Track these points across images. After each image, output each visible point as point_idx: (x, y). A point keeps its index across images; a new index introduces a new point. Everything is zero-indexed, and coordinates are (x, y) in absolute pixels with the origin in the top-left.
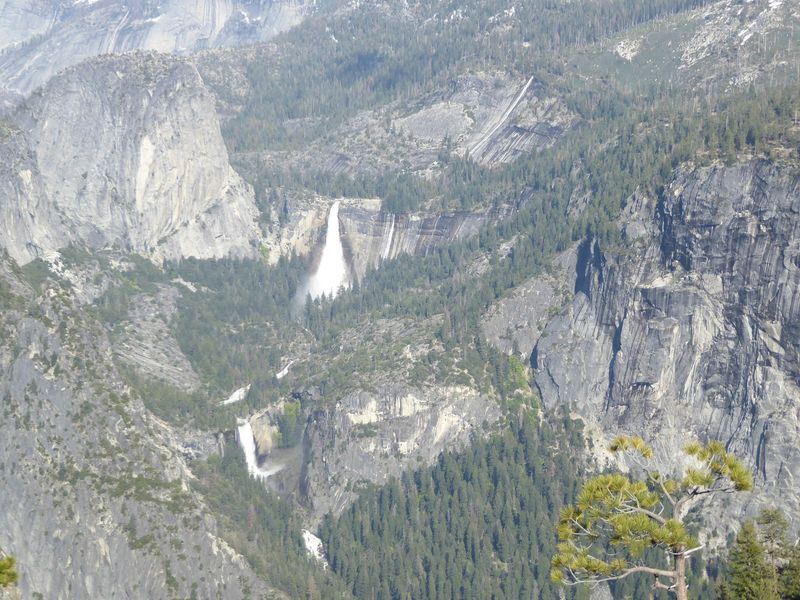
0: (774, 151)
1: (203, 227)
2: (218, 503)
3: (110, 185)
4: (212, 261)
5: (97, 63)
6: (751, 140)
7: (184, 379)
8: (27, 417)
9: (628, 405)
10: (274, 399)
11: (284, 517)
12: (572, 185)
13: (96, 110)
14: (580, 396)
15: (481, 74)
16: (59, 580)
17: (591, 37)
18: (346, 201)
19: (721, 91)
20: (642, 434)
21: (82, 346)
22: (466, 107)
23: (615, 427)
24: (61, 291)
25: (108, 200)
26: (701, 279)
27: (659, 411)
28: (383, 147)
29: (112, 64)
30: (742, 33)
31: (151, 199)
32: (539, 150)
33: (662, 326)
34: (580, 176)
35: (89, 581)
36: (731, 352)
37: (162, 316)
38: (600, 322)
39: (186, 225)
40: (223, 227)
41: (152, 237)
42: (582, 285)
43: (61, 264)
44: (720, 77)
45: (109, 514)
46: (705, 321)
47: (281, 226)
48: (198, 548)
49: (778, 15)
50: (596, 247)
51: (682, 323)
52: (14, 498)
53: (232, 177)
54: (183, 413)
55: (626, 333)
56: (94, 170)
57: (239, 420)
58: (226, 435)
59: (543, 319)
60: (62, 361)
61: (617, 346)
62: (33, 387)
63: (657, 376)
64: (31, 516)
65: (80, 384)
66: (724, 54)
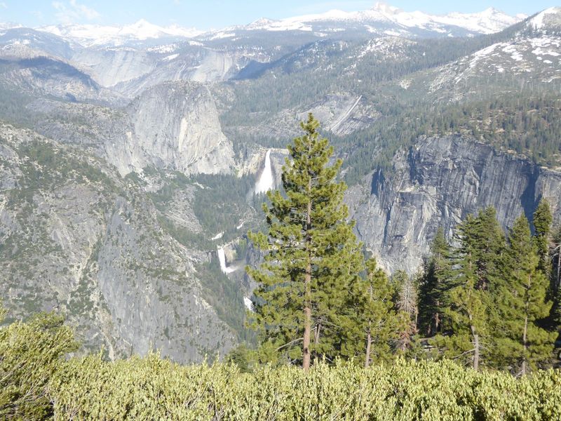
0: (461, 131)
1: (209, 160)
2: (206, 283)
3: (167, 140)
4: (212, 175)
5: (164, 85)
6: (452, 126)
7: (195, 227)
8: (117, 241)
9: (392, 245)
10: (235, 238)
11: (236, 291)
12: (375, 144)
13: (163, 106)
14: (371, 240)
15: (338, 94)
16: (128, 313)
17: (390, 78)
18: (274, 150)
19: (445, 104)
20: (398, 258)
21: (142, 210)
22: (331, 108)
23: (386, 255)
24: (134, 185)
25: (166, 146)
26: (427, 188)
27: (406, 248)
28: (292, 126)
29: (170, 85)
30: (456, 78)
31: (185, 146)
32: (362, 129)
33: (409, 210)
34: (379, 141)
35: (141, 314)
36: (439, 223)
37: (187, 199)
38: (382, 207)
39: (201, 158)
40: (218, 160)
41: (185, 163)
42: (374, 190)
43: (143, 175)
44: (445, 98)
45: (151, 285)
46: (428, 208)
47: (244, 161)
48: (189, 302)
49: (473, 70)
50: (381, 173)
51: (417, 209)
52: (110, 276)
53: (223, 138)
54: (193, 243)
55: (393, 212)
56: (160, 133)
57: (218, 247)
58: (212, 253)
59: (357, 205)
60: (133, 216)
61: (388, 218)
62: (120, 228)
63: (406, 232)
64: (117, 284)
65: (140, 227)
66: (448, 88)
